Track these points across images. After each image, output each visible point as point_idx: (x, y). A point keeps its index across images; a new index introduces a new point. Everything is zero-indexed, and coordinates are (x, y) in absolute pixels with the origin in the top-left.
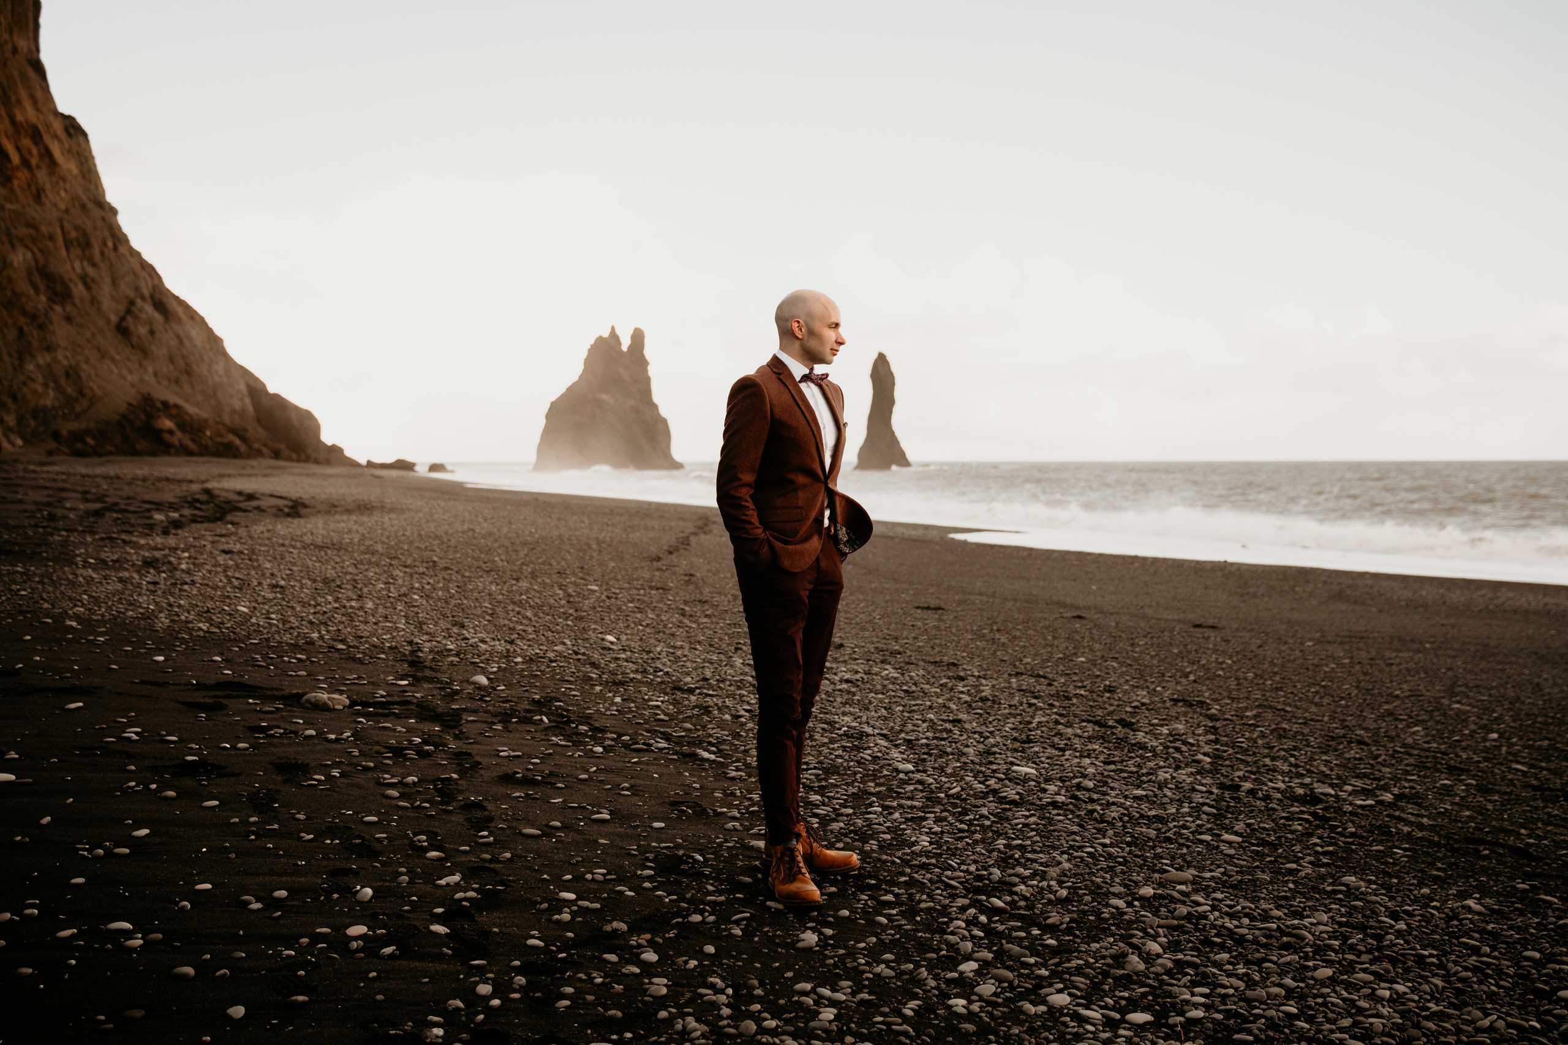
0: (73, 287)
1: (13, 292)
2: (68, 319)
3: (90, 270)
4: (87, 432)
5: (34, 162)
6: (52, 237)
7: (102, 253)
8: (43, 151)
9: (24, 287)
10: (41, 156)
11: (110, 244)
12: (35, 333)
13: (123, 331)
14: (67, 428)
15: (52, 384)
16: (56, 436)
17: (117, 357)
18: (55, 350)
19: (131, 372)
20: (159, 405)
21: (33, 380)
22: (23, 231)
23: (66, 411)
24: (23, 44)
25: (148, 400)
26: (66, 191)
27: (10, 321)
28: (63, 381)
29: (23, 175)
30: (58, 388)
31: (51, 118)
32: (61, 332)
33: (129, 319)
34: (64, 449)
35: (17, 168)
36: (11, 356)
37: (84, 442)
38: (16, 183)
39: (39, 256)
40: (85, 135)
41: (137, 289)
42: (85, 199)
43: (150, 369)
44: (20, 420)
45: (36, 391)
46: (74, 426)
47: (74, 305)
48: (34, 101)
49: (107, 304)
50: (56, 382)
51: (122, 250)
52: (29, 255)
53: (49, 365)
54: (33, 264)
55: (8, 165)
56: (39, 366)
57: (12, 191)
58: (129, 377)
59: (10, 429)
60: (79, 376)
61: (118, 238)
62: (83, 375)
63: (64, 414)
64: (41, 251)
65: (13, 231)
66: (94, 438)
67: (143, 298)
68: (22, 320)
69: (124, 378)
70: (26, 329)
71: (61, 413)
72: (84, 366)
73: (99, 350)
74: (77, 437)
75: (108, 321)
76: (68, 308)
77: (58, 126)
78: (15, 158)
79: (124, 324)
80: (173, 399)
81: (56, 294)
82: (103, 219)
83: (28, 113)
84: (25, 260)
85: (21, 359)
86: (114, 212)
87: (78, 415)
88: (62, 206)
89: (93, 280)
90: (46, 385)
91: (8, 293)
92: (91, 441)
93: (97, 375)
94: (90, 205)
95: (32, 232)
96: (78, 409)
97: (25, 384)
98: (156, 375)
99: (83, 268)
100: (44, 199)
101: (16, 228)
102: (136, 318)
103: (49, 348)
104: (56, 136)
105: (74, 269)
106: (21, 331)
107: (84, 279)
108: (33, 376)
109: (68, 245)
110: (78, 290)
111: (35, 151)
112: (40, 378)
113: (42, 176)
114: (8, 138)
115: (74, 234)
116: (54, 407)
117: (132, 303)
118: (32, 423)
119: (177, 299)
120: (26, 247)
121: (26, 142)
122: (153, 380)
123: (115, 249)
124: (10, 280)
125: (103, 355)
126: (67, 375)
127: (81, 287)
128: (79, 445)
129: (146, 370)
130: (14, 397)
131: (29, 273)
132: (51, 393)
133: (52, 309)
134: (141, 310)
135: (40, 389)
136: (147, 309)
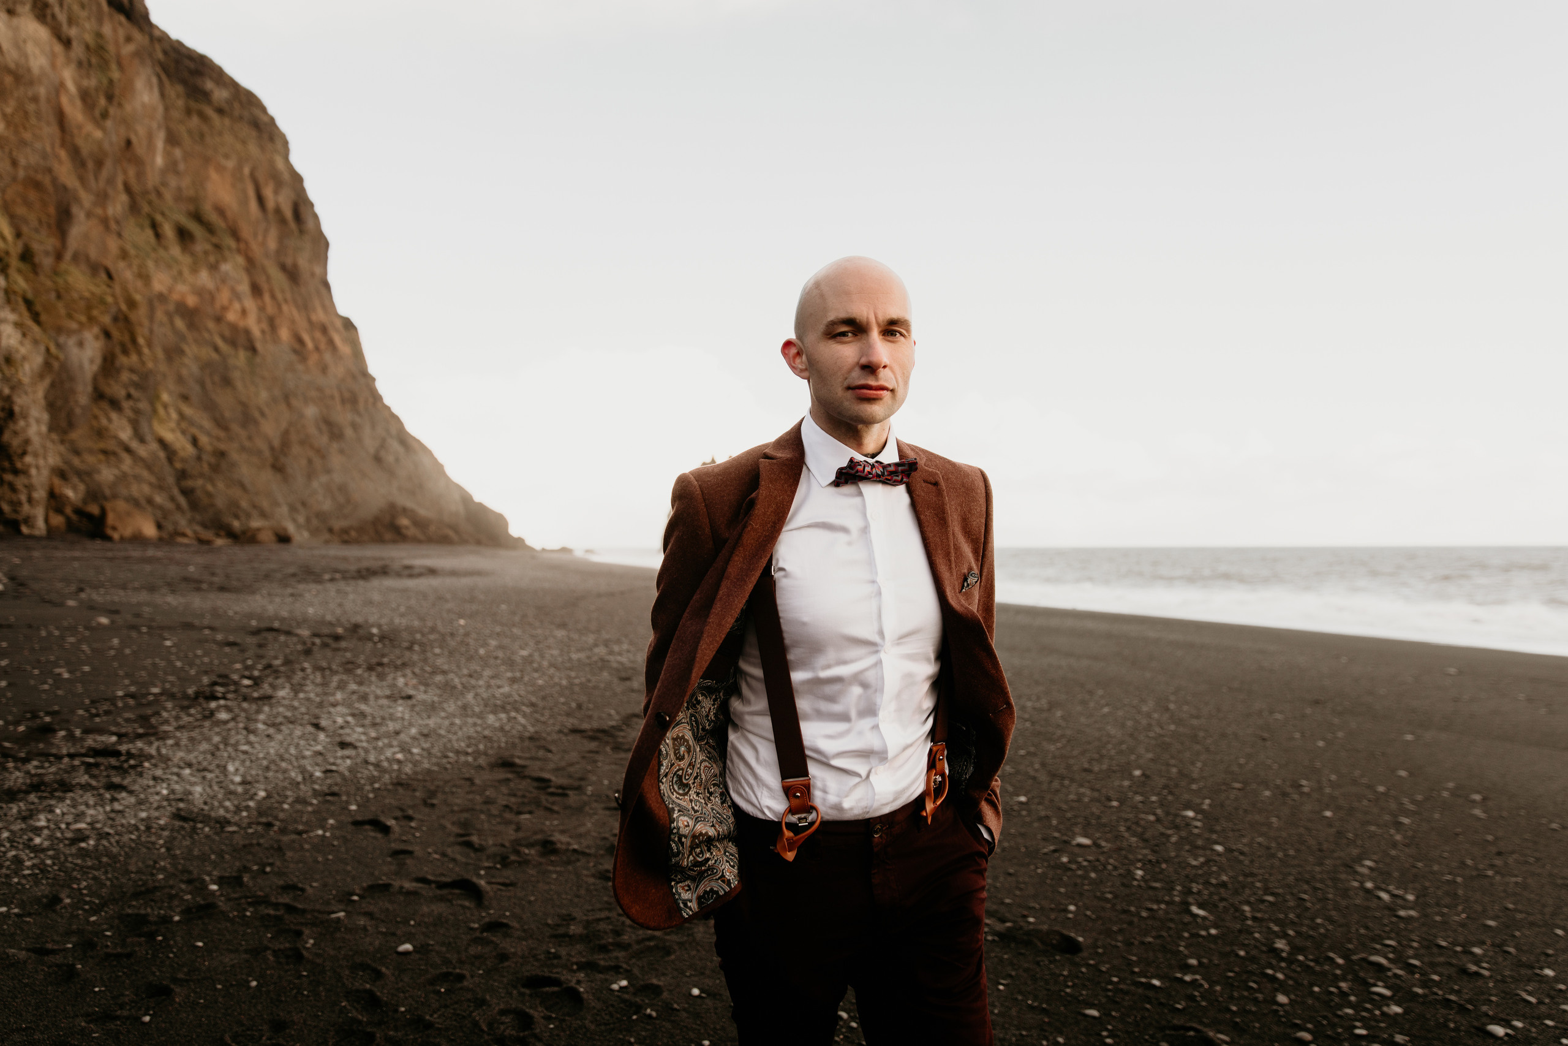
0: (345, 430)
1: (306, 434)
2: (341, 452)
3: (358, 419)
4: (351, 528)
5: (322, 347)
6: (332, 397)
7: (366, 408)
8: (328, 340)
9: (313, 431)
10: (327, 343)
11: (370, 401)
13: (378, 459)
14: (338, 524)
15: (329, 496)
16: (331, 530)
17: (374, 477)
18: (332, 473)
19: (382, 487)
20: (400, 509)
21: (317, 493)
22: (313, 393)
23: (338, 513)
24: (318, 270)
25: (393, 506)
26: (342, 366)
27: (303, 454)
28: (336, 493)
29: (313, 359)
30: (333, 498)
31: (334, 318)
32: (336, 460)
33: (382, 451)
34: (336, 539)
35: (311, 352)
36: (303, 477)
37: (349, 534)
38: (310, 362)
39: (324, 410)
40: (356, 329)
41: (387, 430)
42: (354, 370)
43: (395, 485)
44: (308, 520)
45: (318, 500)
46: (342, 523)
47: (346, 442)
48: (324, 307)
49: (368, 442)
50: (332, 494)
51: (377, 405)
52: (317, 410)
53: (327, 483)
54: (319, 416)
55: (306, 350)
56: (321, 484)
57: (308, 367)
58: (381, 490)
59: (302, 525)
60: (347, 490)
61: (376, 398)
62: (350, 489)
63: (336, 515)
64: (326, 407)
65: (307, 393)
66: (356, 532)
67: (391, 437)
68: (311, 453)
69: (377, 490)
70: (313, 459)
71: (334, 515)
72: (351, 483)
73: (361, 472)
74: (345, 531)
75: (368, 453)
76: (342, 444)
78: (310, 345)
79: (379, 455)
80: (409, 504)
81: (334, 435)
82: (366, 384)
83: (319, 316)
84: (314, 413)
85: (309, 479)
86: (373, 379)
87: (346, 516)
88: (340, 376)
89: (358, 426)
90: (325, 496)
91: (302, 435)
92: (354, 534)
93: (359, 489)
94: (357, 374)
95: (320, 394)
96: (346, 512)
97: (311, 496)
98: (398, 488)
99: (352, 418)
100: (328, 372)
101: (309, 391)
102: (387, 450)
103: (328, 471)
104: (337, 330)
105: (346, 419)
106: (310, 460)
107: (355, 426)
108: (317, 490)
109: (343, 401)
110: (349, 432)
111: (323, 340)
112: (321, 491)
113: (328, 357)
114: (306, 332)
115: (347, 395)
116: (330, 511)
117: (384, 440)
118: (316, 522)
119: (414, 439)
120: (316, 404)
121: (318, 335)
122: (396, 492)
123: (373, 404)
124: (304, 427)
125: (364, 476)
126: (339, 489)
127: (351, 430)
128: (346, 537)
129: (392, 485)
130: (304, 504)
131: (317, 421)
132: (329, 502)
133: (331, 445)
134: (390, 445)
135: (321, 500)
136: (395, 445)
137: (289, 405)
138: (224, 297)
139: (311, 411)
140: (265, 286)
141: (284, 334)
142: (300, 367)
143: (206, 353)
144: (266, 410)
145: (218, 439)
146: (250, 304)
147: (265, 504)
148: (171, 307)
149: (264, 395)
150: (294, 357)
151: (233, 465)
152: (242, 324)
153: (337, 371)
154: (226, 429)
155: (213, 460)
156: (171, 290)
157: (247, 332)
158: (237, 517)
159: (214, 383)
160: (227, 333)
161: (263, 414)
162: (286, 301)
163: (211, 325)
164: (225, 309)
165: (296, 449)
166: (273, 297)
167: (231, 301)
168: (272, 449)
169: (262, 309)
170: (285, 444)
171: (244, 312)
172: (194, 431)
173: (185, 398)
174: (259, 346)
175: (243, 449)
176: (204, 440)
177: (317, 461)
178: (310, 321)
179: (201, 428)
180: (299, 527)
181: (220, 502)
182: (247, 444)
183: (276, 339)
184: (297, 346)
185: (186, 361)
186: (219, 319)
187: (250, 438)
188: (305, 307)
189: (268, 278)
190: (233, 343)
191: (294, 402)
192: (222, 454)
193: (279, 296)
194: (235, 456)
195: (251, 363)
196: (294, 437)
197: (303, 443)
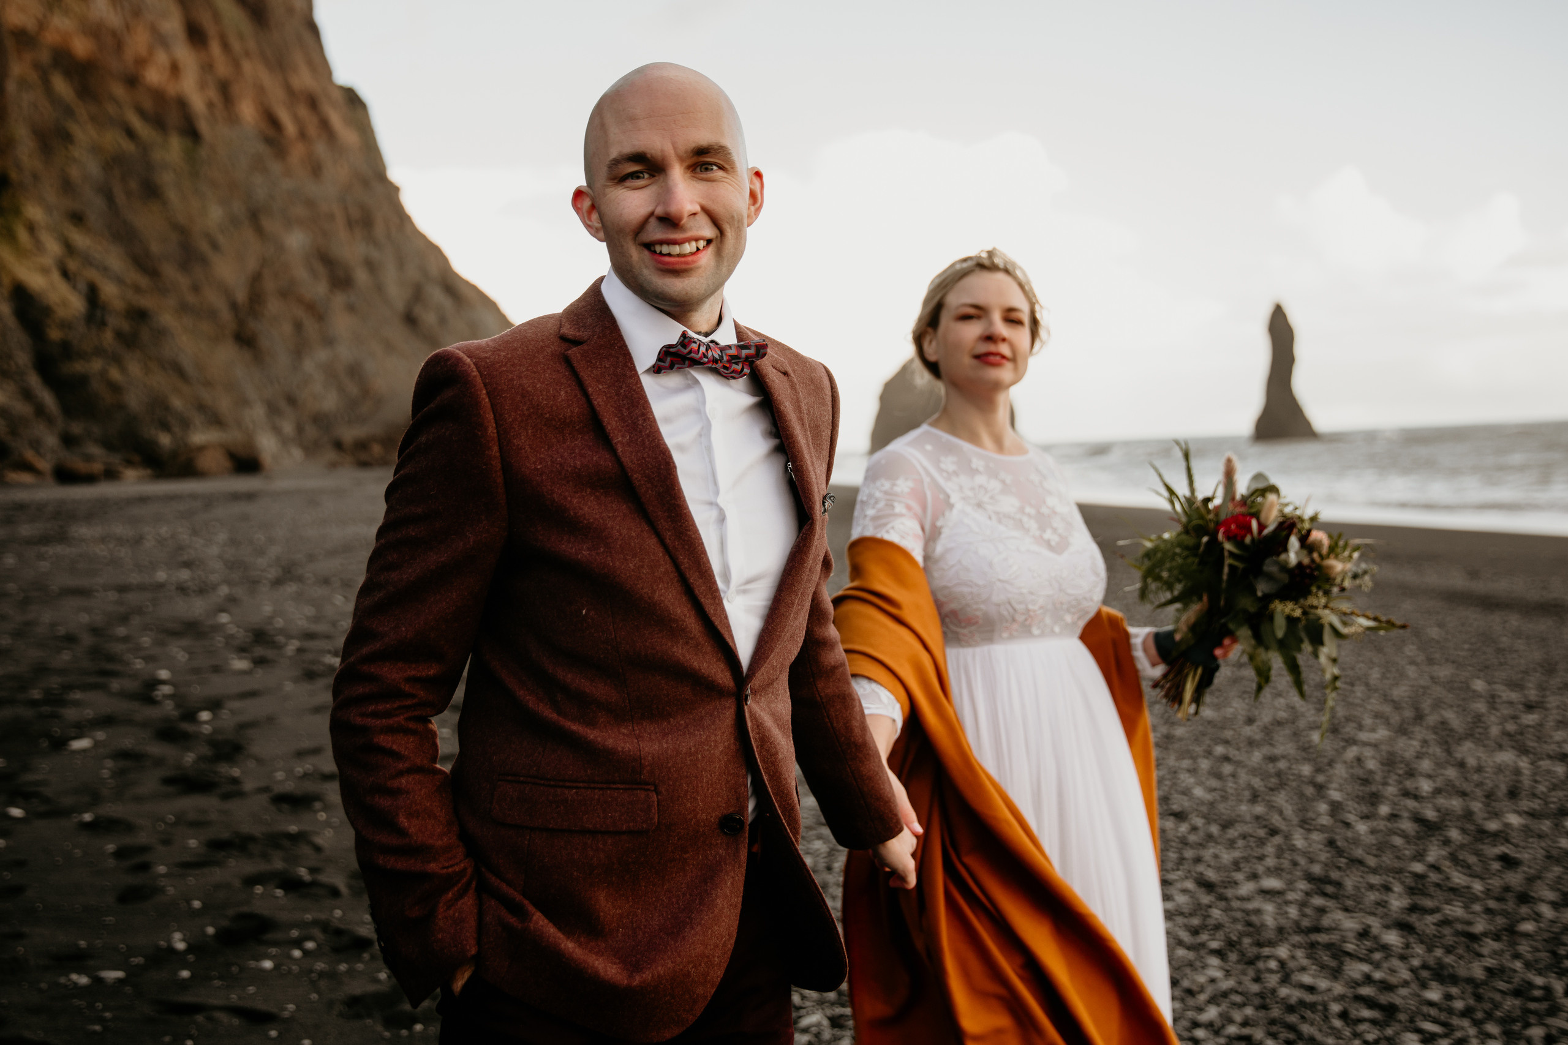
0: (355, 271)
1: (290, 279)
2: (351, 308)
3: (375, 254)
4: (372, 439)
5: (311, 134)
6: (332, 217)
7: (387, 234)
8: (321, 121)
9: (300, 272)
10: (319, 127)
12: (314, 326)
13: (410, 320)
14: (349, 434)
15: (333, 384)
16: (338, 445)
18: (337, 344)
21: (312, 380)
22: (300, 210)
23: (350, 414)
24: (298, 4)
28: (345, 379)
30: (341, 388)
31: (329, 89)
32: (342, 323)
33: (417, 306)
34: (347, 459)
35: (293, 141)
38: (292, 157)
39: (319, 237)
41: (424, 272)
42: (366, 172)
44: (300, 429)
45: (316, 393)
46: (358, 432)
47: (357, 292)
49: (392, 289)
50: (338, 381)
52: (308, 237)
53: (329, 363)
54: (313, 248)
55: (283, 138)
56: (318, 364)
57: (288, 166)
59: (289, 440)
60: (364, 374)
61: (402, 218)
62: (369, 372)
64: (322, 233)
67: (432, 281)
68: (300, 311)
70: (303, 322)
72: (370, 362)
73: (384, 342)
74: (362, 445)
75: (394, 310)
76: (351, 296)
77: (337, 97)
78: (290, 128)
79: (412, 313)
81: (337, 280)
83: (303, 79)
84: (302, 242)
85: (299, 356)
86: (396, 189)
87: (364, 418)
88: (344, 183)
89: (378, 265)
90: (326, 386)
91: (284, 281)
93: (381, 373)
94: (370, 182)
95: (311, 210)
96: (363, 411)
97: (303, 385)
99: (367, 252)
100: (323, 174)
101: (293, 207)
102: (425, 305)
103: (329, 341)
105: (356, 253)
106: (298, 326)
107: (370, 265)
108: (312, 375)
109: (350, 224)
110: (361, 276)
111: (312, 122)
112: (320, 378)
113: (321, 149)
114: (284, 107)
115: (356, 212)
116: (336, 411)
117: (418, 289)
118: (313, 431)
119: (467, 283)
120: (304, 227)
121: (303, 112)
124: (286, 266)
126: (350, 373)
127: (364, 272)
130: (291, 400)
131: (308, 257)
132: (333, 395)
133: (332, 298)
134: (430, 296)
135: (320, 391)
136: (436, 295)
137: (259, 230)
138: (138, 42)
139: (296, 241)
140: (210, 29)
141: (247, 110)
142: (276, 167)
143: (113, 140)
144: (221, 240)
145: (137, 289)
146: (184, 53)
147: (224, 404)
148: (45, 57)
149: (215, 214)
150: (261, 148)
151: (161, 334)
152: (172, 89)
153: (337, 173)
154: (152, 271)
155: (126, 326)
156: (42, 25)
157: (182, 104)
158: (165, 427)
159: (128, 193)
160: (148, 104)
161: (215, 246)
162: (247, 54)
163: (119, 90)
164: (141, 62)
165: (273, 306)
166: (226, 46)
167: (151, 49)
168: (234, 306)
169: (207, 67)
170: (256, 298)
171: (175, 69)
172: (93, 274)
173: (77, 218)
174: (203, 127)
175: (184, 308)
176: (109, 290)
177: (311, 326)
178: (288, 88)
179: (105, 270)
180: (284, 441)
181: (134, 400)
182: (191, 299)
183: (233, 118)
184: (269, 131)
185: (76, 152)
186: (132, 81)
187: (196, 289)
188: (280, 64)
189: (217, 16)
190: (158, 123)
191: (268, 224)
192: (139, 315)
193: (236, 46)
194: (167, 319)
195: (191, 157)
196: (269, 285)
197: (285, 294)
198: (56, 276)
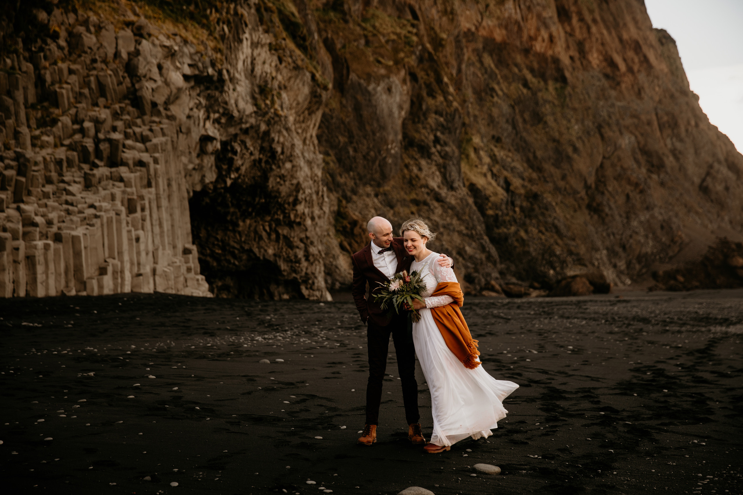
0: (665, 159)
1: (622, 167)
2: (662, 184)
3: (678, 145)
4: (678, 271)
5: (636, 68)
6: (649, 123)
7: (687, 131)
8: (642, 59)
9: (629, 163)
10: (641, 62)
11: (693, 123)
12: (638, 197)
13: (704, 189)
14: (662, 269)
15: (651, 235)
16: (655, 275)
17: (700, 211)
18: (653, 209)
19: (711, 222)
20: (733, 246)
21: (637, 233)
22: (628, 121)
23: (662, 255)
25: (724, 243)
26: (659, 86)
27: (620, 190)
28: (659, 232)
29: (628, 80)
30: (656, 238)
31: (648, 33)
32: (657, 195)
33: (709, 180)
34: (661, 285)
35: (624, 75)
36: (621, 216)
37: (675, 279)
38: (623, 86)
39: (641, 138)
40: (673, 42)
41: (714, 155)
42: (673, 90)
43: (726, 218)
44: (629, 265)
45: (639, 242)
46: (668, 267)
47: (667, 173)
48: (635, 21)
49: (691, 169)
50: (654, 233)
51: (702, 126)
52: (633, 138)
53: (648, 221)
54: (636, 145)
55: (618, 73)
56: (641, 222)
57: (621, 92)
58: (710, 226)
59: (622, 272)
60: (671, 228)
62: (674, 227)
63: (660, 258)
64: (642, 135)
65: (621, 121)
66: (684, 276)
67: (719, 162)
68: (629, 188)
69: (706, 227)
70: (631, 195)
71: (658, 257)
72: (675, 220)
73: (686, 206)
74: (670, 275)
75: (693, 183)
76: (662, 176)
77: (653, 38)
78: (623, 67)
79: (705, 184)
81: (653, 166)
82: (687, 104)
84: (630, 142)
85: (628, 218)
87: (671, 258)
88: (657, 98)
89: (680, 152)
90: (646, 237)
91: (618, 168)
92: (681, 279)
93: (684, 226)
94: (677, 94)
95: (636, 121)
96: (671, 254)
97: (631, 236)
98: (731, 222)
99: (673, 144)
100: (643, 94)
101: (623, 119)
102: (714, 178)
103: (648, 208)
104: (651, 46)
105: (666, 145)
106: (628, 196)
107: (674, 152)
108: (637, 230)
109: (661, 127)
110: (670, 161)
111: (636, 60)
112: (642, 232)
113: (642, 77)
114: (617, 53)
115: (665, 118)
116: (652, 253)
117: (711, 167)
118: (638, 267)
120: (631, 132)
121: (630, 54)
122: (729, 227)
123: (697, 125)
124: (619, 159)
125: (689, 210)
126: (662, 227)
127: (671, 158)
128: (672, 282)
129: (723, 219)
130: (624, 247)
131: (633, 152)
132: (651, 243)
133: (650, 177)
134: (718, 171)
135: (642, 241)
137: (603, 137)
139: (627, 141)
140: (572, 8)
141: (595, 58)
142: (613, 93)
143: (517, 88)
144: (579, 145)
145: (531, 180)
146: (557, 29)
147: (582, 250)
148: (480, 44)
149: (576, 128)
151: (547, 208)
152: (550, 53)
154: (539, 170)
155: (526, 204)
156: (478, 27)
157: (556, 61)
158: (551, 265)
159: (525, 121)
160: (536, 66)
161: (575, 150)
162: (594, 21)
163: (519, 58)
164: (532, 39)
165: (612, 186)
166: (582, 20)
167: (538, 30)
168: (587, 187)
169: (570, 33)
170: (601, 180)
171: (551, 39)
172: (507, 174)
173: (497, 140)
174: (567, 74)
175: (557, 190)
176: (516, 182)
177: (636, 198)
178: (621, 40)
179: (513, 170)
180: (619, 274)
182: (561, 184)
183: (586, 66)
184: (608, 70)
185: (497, 100)
186: (527, 51)
187: (564, 177)
190: (542, 76)
191: (608, 133)
193: (588, 18)
194: (548, 198)
195: (560, 94)
196: (609, 172)
197: (618, 178)
198: (489, 176)
